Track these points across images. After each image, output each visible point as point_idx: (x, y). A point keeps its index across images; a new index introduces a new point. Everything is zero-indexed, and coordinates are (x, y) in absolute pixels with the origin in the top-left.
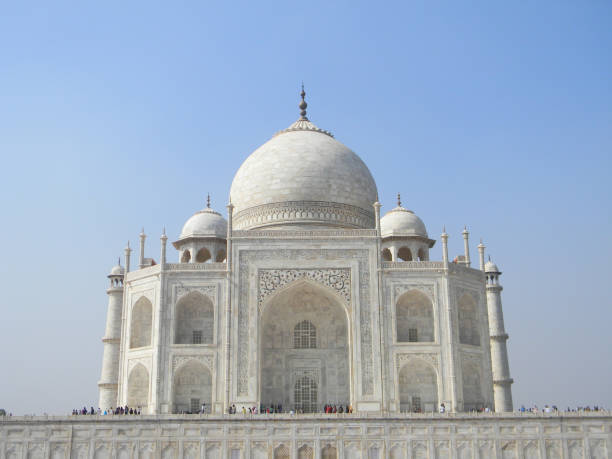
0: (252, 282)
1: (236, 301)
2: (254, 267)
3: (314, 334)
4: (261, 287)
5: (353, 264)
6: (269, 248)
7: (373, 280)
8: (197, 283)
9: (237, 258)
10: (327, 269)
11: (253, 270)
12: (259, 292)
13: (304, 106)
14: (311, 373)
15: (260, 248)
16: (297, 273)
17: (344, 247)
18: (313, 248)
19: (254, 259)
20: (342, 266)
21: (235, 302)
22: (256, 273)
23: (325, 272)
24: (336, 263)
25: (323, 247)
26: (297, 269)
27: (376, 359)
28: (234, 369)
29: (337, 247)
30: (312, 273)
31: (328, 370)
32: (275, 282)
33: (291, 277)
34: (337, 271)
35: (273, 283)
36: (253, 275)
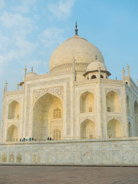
0: (31, 95)
2: (32, 89)
3: (60, 113)
4: (34, 97)
5: (64, 84)
6: (37, 82)
7: (71, 89)
10: (55, 87)
13: (77, 31)
18: (51, 80)
19: (32, 87)
20: (60, 85)
21: (26, 103)
22: (32, 92)
23: (55, 89)
24: (58, 85)
25: (54, 79)
26: (45, 89)
28: (25, 127)
30: (50, 89)
32: (38, 94)
33: (43, 92)
34: (59, 88)
35: (37, 95)
36: (31, 92)
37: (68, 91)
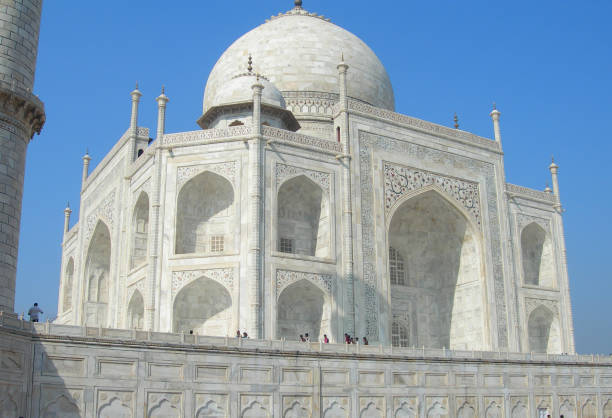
0: (376, 177)
1: (358, 199)
2: (378, 157)
3: (401, 267)
4: (387, 188)
5: (481, 179)
6: (394, 135)
7: (500, 203)
8: (306, 164)
9: (356, 140)
10: (457, 179)
11: (376, 162)
12: (385, 194)
14: (401, 318)
15: (383, 132)
16: (425, 177)
17: (470, 155)
18: (440, 147)
19: (376, 145)
20: (470, 179)
21: (357, 201)
22: (379, 166)
23: (454, 183)
24: (462, 174)
25: (450, 150)
26: (426, 172)
27: (510, 303)
29: (464, 153)
30: (441, 180)
31: (419, 315)
32: (402, 183)
33: (419, 181)
34: (466, 185)
35: (399, 184)
36: (376, 167)
37: (492, 207)
